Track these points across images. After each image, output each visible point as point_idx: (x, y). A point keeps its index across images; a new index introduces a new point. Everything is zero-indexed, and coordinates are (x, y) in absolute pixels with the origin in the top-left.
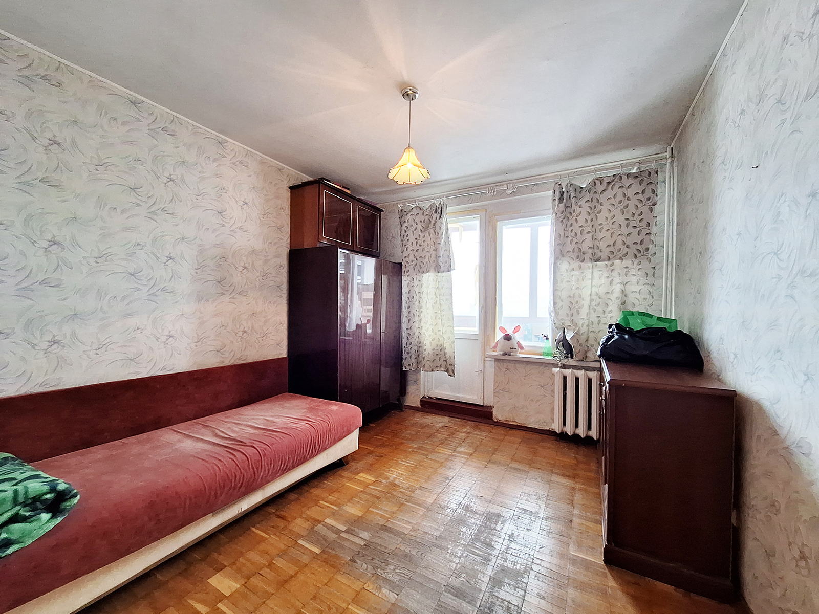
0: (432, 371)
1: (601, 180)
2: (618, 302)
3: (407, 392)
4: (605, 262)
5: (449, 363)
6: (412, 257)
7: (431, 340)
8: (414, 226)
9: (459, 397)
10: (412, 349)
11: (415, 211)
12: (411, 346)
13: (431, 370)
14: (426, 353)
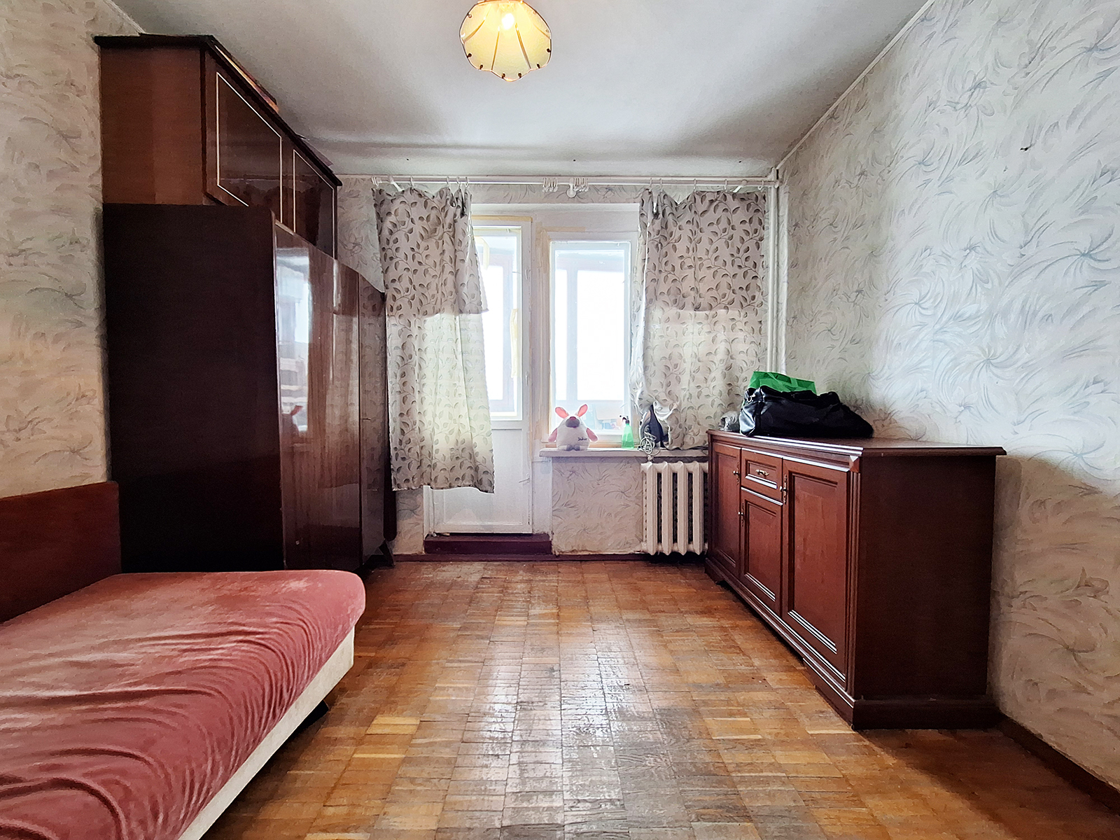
0: (450, 487)
1: (702, 195)
2: (722, 367)
3: (398, 530)
4: (706, 312)
5: (482, 469)
6: (405, 283)
7: (447, 432)
8: (409, 225)
9: (492, 526)
10: (412, 450)
11: (410, 198)
12: (409, 446)
13: (448, 485)
14: (438, 457)
